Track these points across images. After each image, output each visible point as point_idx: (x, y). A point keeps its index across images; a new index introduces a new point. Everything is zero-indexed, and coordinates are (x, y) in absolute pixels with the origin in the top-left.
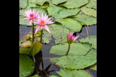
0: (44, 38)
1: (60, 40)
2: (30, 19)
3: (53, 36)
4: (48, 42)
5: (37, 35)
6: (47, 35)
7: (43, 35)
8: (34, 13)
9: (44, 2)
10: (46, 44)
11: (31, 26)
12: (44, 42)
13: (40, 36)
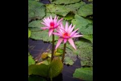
0: (66, 58)
1: (87, 61)
2: (50, 29)
3: (79, 56)
4: (71, 63)
5: (57, 54)
6: (70, 55)
7: (66, 55)
8: (55, 21)
9: (68, 12)
10: (68, 65)
11: (49, 42)
12: (67, 63)
13: (61, 55)
